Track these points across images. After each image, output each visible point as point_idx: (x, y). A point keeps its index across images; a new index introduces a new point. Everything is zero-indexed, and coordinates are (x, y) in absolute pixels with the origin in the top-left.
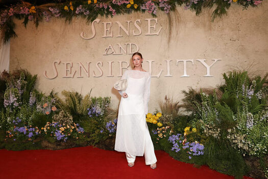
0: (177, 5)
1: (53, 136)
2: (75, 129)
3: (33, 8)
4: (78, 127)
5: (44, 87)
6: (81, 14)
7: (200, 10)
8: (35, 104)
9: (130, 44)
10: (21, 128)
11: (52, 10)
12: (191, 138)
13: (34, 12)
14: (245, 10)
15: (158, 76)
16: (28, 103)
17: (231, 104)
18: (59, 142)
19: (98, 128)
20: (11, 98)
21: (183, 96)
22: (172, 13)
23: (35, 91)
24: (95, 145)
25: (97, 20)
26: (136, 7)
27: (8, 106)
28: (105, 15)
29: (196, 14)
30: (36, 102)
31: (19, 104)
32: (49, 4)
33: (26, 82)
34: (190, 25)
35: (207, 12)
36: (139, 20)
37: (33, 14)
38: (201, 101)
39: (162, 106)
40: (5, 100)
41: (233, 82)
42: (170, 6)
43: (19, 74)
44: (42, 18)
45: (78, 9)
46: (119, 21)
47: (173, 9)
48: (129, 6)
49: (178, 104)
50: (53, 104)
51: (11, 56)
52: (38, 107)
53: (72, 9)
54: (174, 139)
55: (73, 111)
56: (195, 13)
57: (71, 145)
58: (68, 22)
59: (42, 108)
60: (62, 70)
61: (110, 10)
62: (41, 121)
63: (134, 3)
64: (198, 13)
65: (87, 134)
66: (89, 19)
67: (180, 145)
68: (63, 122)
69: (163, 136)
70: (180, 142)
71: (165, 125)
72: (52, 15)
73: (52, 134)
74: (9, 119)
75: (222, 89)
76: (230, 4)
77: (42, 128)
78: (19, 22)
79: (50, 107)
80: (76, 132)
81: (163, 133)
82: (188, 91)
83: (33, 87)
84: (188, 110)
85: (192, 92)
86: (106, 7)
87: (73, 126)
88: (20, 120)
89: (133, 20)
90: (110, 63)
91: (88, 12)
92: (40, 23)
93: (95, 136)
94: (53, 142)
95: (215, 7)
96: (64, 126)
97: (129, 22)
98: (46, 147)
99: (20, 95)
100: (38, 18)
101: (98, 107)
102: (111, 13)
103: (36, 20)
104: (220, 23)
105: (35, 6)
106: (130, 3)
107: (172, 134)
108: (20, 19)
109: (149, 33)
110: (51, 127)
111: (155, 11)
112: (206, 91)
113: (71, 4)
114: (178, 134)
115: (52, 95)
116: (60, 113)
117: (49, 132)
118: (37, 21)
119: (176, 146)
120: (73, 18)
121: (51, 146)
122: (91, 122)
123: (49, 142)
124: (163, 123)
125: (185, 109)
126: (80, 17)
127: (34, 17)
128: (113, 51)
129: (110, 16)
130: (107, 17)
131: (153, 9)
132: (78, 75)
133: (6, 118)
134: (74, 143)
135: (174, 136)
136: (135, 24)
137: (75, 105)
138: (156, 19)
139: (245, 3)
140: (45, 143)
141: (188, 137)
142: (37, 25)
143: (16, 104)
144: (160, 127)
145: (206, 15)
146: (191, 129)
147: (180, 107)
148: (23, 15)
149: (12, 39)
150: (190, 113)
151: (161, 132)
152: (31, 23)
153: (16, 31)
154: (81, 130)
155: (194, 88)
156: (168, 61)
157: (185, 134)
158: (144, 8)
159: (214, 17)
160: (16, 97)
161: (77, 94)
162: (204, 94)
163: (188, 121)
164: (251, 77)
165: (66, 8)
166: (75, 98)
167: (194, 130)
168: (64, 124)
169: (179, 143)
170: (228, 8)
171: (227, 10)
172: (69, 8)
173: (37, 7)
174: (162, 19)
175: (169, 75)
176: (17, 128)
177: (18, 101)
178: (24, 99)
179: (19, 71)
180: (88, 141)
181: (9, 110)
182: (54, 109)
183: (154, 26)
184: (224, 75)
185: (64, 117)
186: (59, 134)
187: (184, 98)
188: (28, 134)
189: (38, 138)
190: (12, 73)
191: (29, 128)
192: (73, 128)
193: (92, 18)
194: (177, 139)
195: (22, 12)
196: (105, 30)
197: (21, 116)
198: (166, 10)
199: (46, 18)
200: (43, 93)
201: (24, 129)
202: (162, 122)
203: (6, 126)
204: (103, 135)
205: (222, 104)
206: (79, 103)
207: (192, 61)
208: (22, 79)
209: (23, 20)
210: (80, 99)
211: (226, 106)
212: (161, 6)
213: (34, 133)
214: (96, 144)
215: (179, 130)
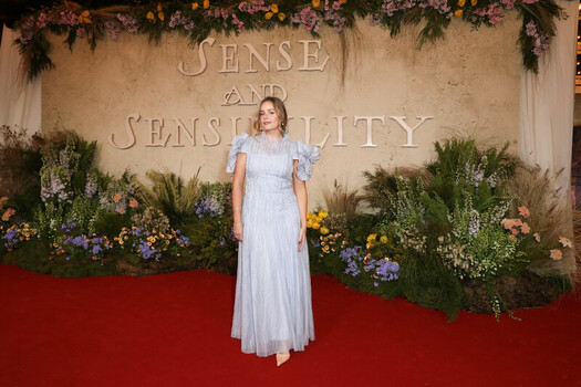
0: (356, 17)
1: (135, 252)
2: (174, 239)
3: (87, 13)
4: (178, 236)
5: (112, 163)
6: (179, 27)
7: (398, 27)
8: (96, 196)
9: (272, 86)
10: (78, 239)
11: (122, 19)
12: (379, 252)
13: (88, 21)
14: (475, 32)
15: (322, 144)
16: (84, 192)
17: (447, 195)
18: (146, 263)
19: (215, 238)
20: (54, 185)
21: (365, 182)
22: (348, 32)
23: (97, 171)
24: (210, 268)
25: (210, 40)
26: (282, 19)
27: (48, 200)
28: (223, 31)
29: (391, 34)
30: (97, 192)
31: (69, 196)
32: (117, 8)
33: (78, 156)
34: (381, 53)
35: (411, 32)
36: (288, 43)
37: (87, 27)
38: (397, 191)
39: (329, 198)
40: (43, 189)
41: (452, 157)
42: (344, 19)
43: (60, 142)
44: (103, 34)
45: (173, 19)
46: (251, 42)
47: (350, 23)
48: (269, 16)
49: (356, 195)
50: (130, 195)
51: (44, 106)
52: (103, 200)
53: (162, 19)
54: (350, 255)
55: (167, 207)
56: (388, 32)
57: (169, 268)
58: (153, 42)
59: (110, 202)
60: (144, 132)
61: (234, 22)
62: (111, 225)
63: (280, 11)
64: (393, 33)
65: (196, 249)
66: (193, 36)
67: (361, 264)
68: (151, 227)
69: (330, 250)
70: (360, 259)
71: (332, 232)
72: (123, 29)
73: (134, 248)
74: (53, 222)
75: (432, 168)
76: (449, 20)
77: (115, 239)
78: (57, 41)
79: (125, 201)
80: (175, 244)
81: (330, 245)
82: (373, 173)
83: (90, 163)
84: (374, 206)
85: (381, 174)
86: (226, 17)
87: (171, 234)
88: (74, 224)
89: (275, 41)
90: (234, 120)
91: (192, 24)
92: (99, 43)
93: (209, 251)
94: (136, 262)
95: (423, 24)
96: (153, 235)
97: (268, 44)
98: (124, 271)
99: (69, 179)
100: (95, 33)
101: (214, 201)
102: (235, 27)
103: (90, 37)
104: (432, 53)
105: (89, 9)
106: (270, 11)
107: (346, 246)
108: (59, 33)
109: (305, 67)
110: (130, 236)
111: (317, 27)
112: (405, 172)
113: (159, 8)
114: (357, 247)
115: (126, 179)
116: (147, 212)
117: (127, 244)
118: (94, 39)
119: (353, 266)
120: (164, 35)
121: (133, 270)
122: (202, 227)
123: (129, 262)
124: (329, 228)
125: (368, 204)
126: (176, 34)
127: (87, 32)
128: (240, 98)
129: (233, 33)
130: (228, 34)
131: (313, 23)
132: (174, 141)
133: (48, 220)
134: (173, 264)
135: (349, 249)
136: (281, 50)
137: (171, 196)
138: (319, 42)
139: (474, 19)
140: (122, 265)
141: (372, 250)
142: (93, 46)
143: (64, 196)
144: (324, 236)
145: (409, 36)
146: (378, 238)
147: (359, 199)
148: (65, 27)
149: (43, 74)
150: (377, 211)
151: (327, 243)
152: (81, 43)
153: (53, 57)
154: (183, 241)
155: (385, 167)
156: (340, 118)
157: (368, 246)
158: (296, 21)
159: (422, 42)
160: (63, 182)
161: (173, 176)
162: (401, 178)
163: (373, 225)
164: (481, 149)
165: (150, 16)
166: (170, 184)
167: (384, 239)
168: (154, 231)
169: (357, 261)
170: (446, 27)
171: (444, 30)
172: (156, 15)
173: (94, 12)
174: (329, 42)
175: (340, 143)
176: (70, 238)
177: (66, 190)
178: (75, 185)
179: (60, 133)
180: (197, 261)
181: (50, 207)
183: (315, 55)
184: (437, 145)
185: (153, 218)
186: (146, 249)
187: (367, 184)
188: (91, 248)
189: (109, 255)
190: (48, 137)
191: (92, 237)
192: (170, 237)
193: (199, 36)
194: (355, 254)
195: (64, 20)
196: (225, 59)
197: (74, 217)
198: (338, 26)
199: (110, 33)
200: (110, 175)
201: (83, 241)
202: (328, 226)
203: (48, 236)
204: (224, 249)
205: (432, 196)
206: (179, 193)
207: (382, 118)
208: (69, 149)
209: (65, 37)
210: (180, 186)
211: (438, 198)
212: (328, 18)
213: (103, 247)
214: (212, 264)
215: (358, 239)
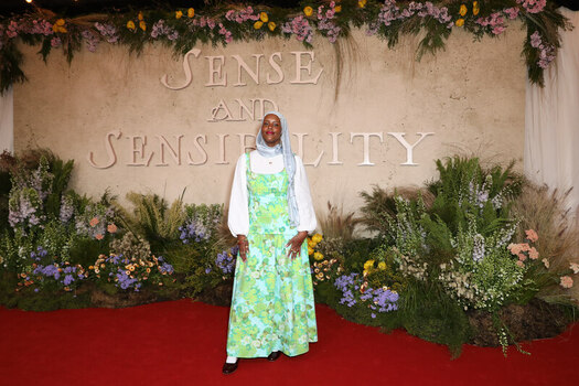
0: (351, 26)
1: (113, 282)
2: (155, 266)
3: (61, 22)
4: (160, 263)
5: (90, 184)
6: (162, 37)
7: (396, 37)
8: (72, 220)
9: (262, 100)
10: (49, 268)
11: (101, 28)
12: (377, 280)
13: (63, 30)
14: (477, 42)
15: (315, 163)
16: (58, 216)
17: (449, 218)
18: (124, 294)
19: (200, 265)
20: (23, 209)
21: (363, 203)
22: (342, 41)
23: (72, 193)
24: (195, 298)
25: (195, 51)
26: (272, 28)
27: (17, 225)
28: (210, 42)
29: (389, 45)
30: (73, 216)
31: (41, 221)
32: (95, 16)
33: (52, 176)
34: (377, 65)
35: (410, 42)
36: (279, 54)
37: (63, 37)
38: (396, 212)
39: (324, 221)
40: (11, 213)
41: (454, 176)
42: (338, 29)
43: (33, 161)
44: (80, 45)
45: (155, 28)
46: (239, 53)
47: (345, 33)
48: (258, 25)
49: (353, 217)
50: (109, 219)
51: (16, 122)
52: (79, 224)
53: (144, 28)
54: (345, 284)
55: (150, 233)
56: (386, 42)
57: (149, 298)
58: (135, 53)
59: (87, 226)
60: (125, 150)
61: (221, 32)
62: (87, 252)
63: (270, 20)
64: (391, 43)
65: (180, 277)
66: (178, 47)
67: (357, 293)
68: (130, 254)
69: (325, 277)
70: (356, 288)
71: (328, 258)
72: (102, 39)
73: (111, 277)
74: (21, 250)
75: (433, 188)
76: (450, 30)
77: (91, 267)
78: (30, 52)
79: (103, 225)
80: (157, 272)
81: (324, 272)
82: (371, 193)
83: (66, 184)
84: (372, 229)
85: (379, 194)
86: (212, 26)
87: (152, 261)
88: (45, 252)
89: (265, 52)
90: (222, 137)
91: (176, 34)
92: (76, 54)
93: (194, 280)
94: (113, 292)
95: (423, 34)
96: (133, 263)
97: (258, 56)
98: (100, 302)
99: (40, 201)
100: (71, 43)
101: (200, 224)
102: (223, 37)
103: (66, 47)
104: (433, 65)
105: (64, 18)
106: (260, 20)
107: (342, 273)
108: (32, 44)
109: (298, 80)
110: (107, 263)
111: (310, 38)
112: (404, 192)
113: (140, 17)
114: (353, 274)
115: (105, 201)
116: (125, 237)
117: (104, 273)
118: (69, 49)
119: (348, 295)
120: (146, 46)
121: (110, 302)
122: (186, 253)
123: (105, 293)
124: (324, 254)
125: (366, 226)
126: (159, 45)
127: (63, 42)
128: (228, 113)
129: (220, 44)
130: (215, 45)
131: (306, 32)
132: (157, 160)
133: (16, 248)
134: (154, 294)
135: (344, 277)
136: (271, 61)
137: (154, 221)
138: (312, 53)
139: (477, 29)
140: (97, 297)
141: (370, 278)
142: (70, 57)
143: (34, 221)
144: (318, 262)
145: (407, 48)
146: (376, 265)
147: (356, 222)
148: (38, 36)
149: (16, 86)
150: (376, 233)
151: (321, 270)
152: (57, 54)
153: (26, 69)
154: (166, 269)
155: (383, 187)
156: (335, 135)
157: (365, 274)
158: (288, 31)
159: (422, 53)
160: (33, 205)
161: (156, 198)
162: (400, 199)
163: (371, 249)
164: (485, 167)
165: (130, 25)
166: (153, 206)
167: (382, 265)
168: (133, 259)
169: (353, 290)
170: (446, 37)
171: (444, 40)
172: (137, 24)
173: (69, 20)
174: (323, 53)
175: (335, 161)
176: (39, 268)
177: (37, 214)
178: (49, 208)
179: (33, 151)
180: (181, 290)
181: (20, 233)
182: (112, 228)
183: (308, 67)
184: (439, 163)
185: (133, 243)
186: (125, 278)
187: (365, 205)
188: (62, 278)
189: (83, 286)
190: (19, 156)
191: (65, 266)
192: (152, 264)
193: (183, 46)
194: (351, 282)
195: (37, 29)
196: (212, 71)
197: (47, 244)
198: (332, 36)
199: (87, 43)
200: (88, 197)
201: (54, 270)
202: (323, 251)
203: (16, 265)
204: (210, 278)
205: (433, 218)
206: (162, 216)
207: (380, 135)
208: (42, 169)
209: (39, 47)
210: (163, 209)
211: (440, 221)
212: (321, 28)
213: (75, 276)
214: (198, 294)
215: (355, 266)
